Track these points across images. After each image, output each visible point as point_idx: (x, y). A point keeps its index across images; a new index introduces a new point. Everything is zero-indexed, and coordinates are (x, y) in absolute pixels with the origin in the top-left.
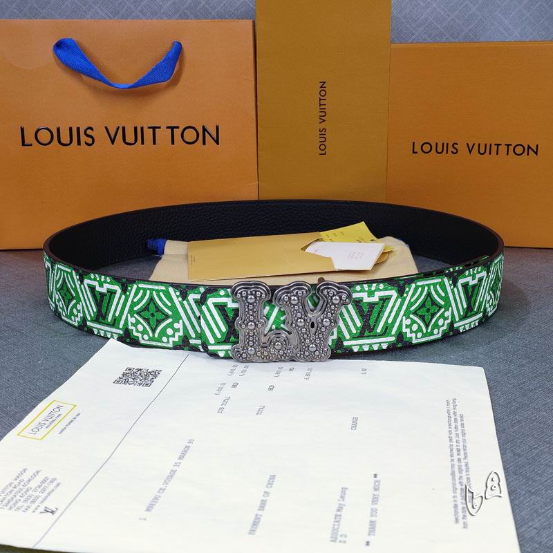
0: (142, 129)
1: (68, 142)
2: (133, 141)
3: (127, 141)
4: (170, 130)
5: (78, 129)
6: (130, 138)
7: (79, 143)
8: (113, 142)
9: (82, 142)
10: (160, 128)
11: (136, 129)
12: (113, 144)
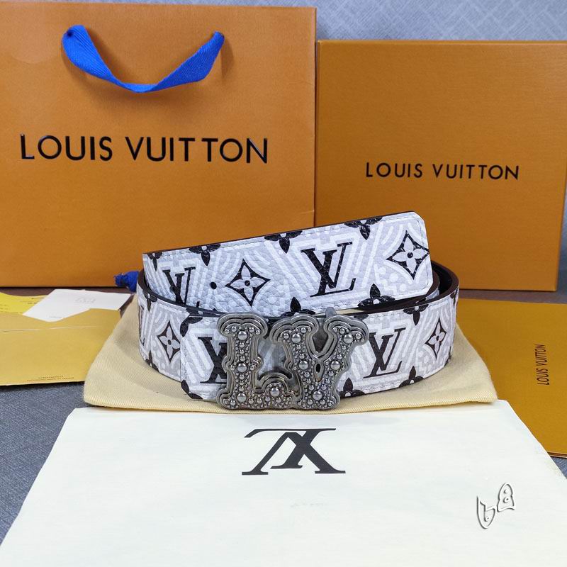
0: (172, 140)
1: (79, 154)
2: (160, 156)
3: (153, 155)
4: (206, 143)
5: (92, 139)
6: (156, 152)
7: (93, 157)
8: (135, 155)
9: (97, 156)
10: (193, 140)
11: (164, 140)
12: (135, 158)
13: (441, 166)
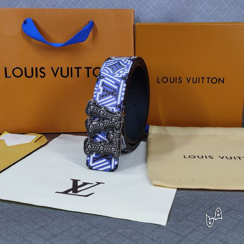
0: (71, 68)
1: (31, 75)
2: (67, 75)
3: (63, 75)
4: (87, 69)
5: (36, 68)
6: (65, 74)
7: (37, 76)
8: (55, 75)
9: (39, 76)
10: (81, 68)
11: (68, 68)
12: (55, 76)
13: (190, 78)
